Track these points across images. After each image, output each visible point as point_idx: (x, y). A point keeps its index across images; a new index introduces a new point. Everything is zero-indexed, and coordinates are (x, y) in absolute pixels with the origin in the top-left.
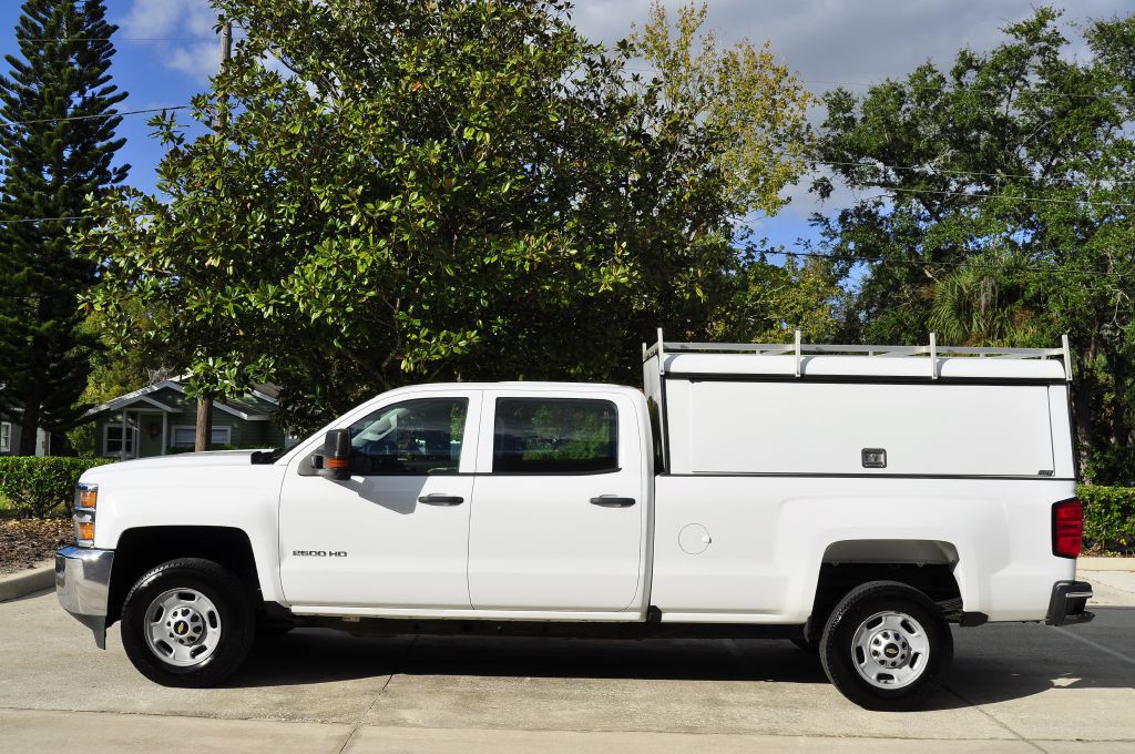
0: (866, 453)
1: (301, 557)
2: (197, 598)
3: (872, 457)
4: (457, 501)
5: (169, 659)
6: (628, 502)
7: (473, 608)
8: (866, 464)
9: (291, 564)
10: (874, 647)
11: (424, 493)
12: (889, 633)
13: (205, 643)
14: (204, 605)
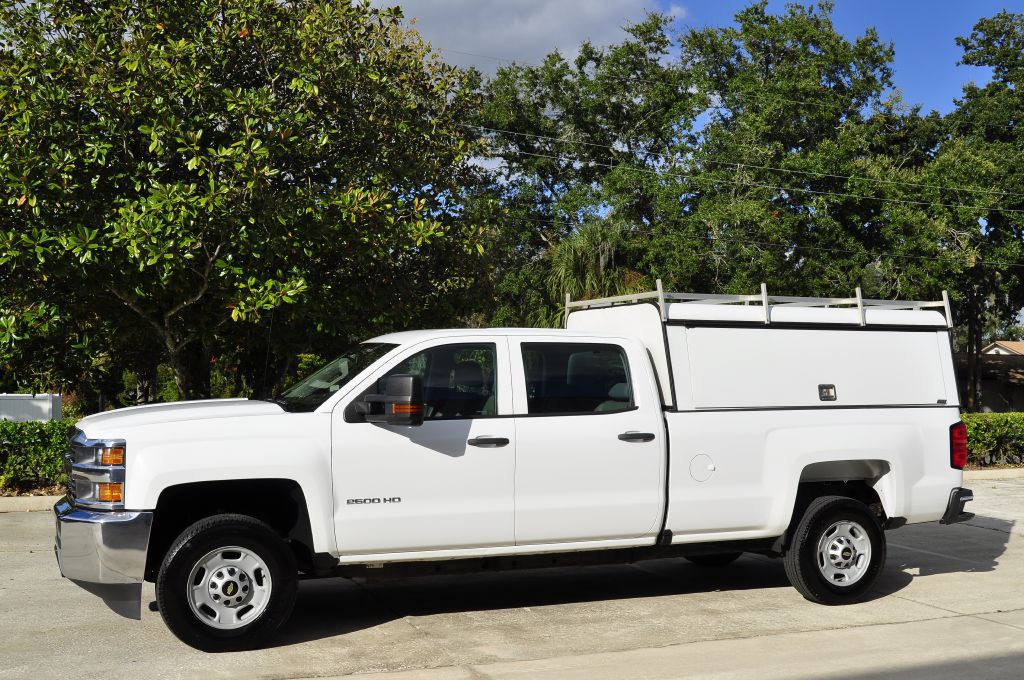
0: (822, 388)
1: (355, 505)
2: (243, 555)
3: (825, 391)
4: (503, 442)
5: (213, 623)
6: (649, 437)
7: (515, 544)
8: (823, 398)
9: (345, 513)
10: (832, 552)
11: (472, 435)
12: (842, 539)
13: (252, 602)
14: (251, 561)
